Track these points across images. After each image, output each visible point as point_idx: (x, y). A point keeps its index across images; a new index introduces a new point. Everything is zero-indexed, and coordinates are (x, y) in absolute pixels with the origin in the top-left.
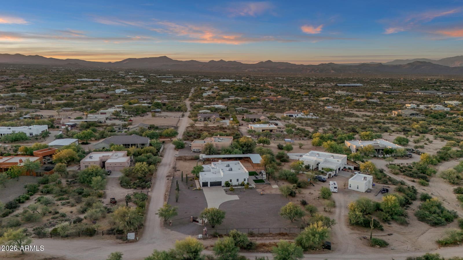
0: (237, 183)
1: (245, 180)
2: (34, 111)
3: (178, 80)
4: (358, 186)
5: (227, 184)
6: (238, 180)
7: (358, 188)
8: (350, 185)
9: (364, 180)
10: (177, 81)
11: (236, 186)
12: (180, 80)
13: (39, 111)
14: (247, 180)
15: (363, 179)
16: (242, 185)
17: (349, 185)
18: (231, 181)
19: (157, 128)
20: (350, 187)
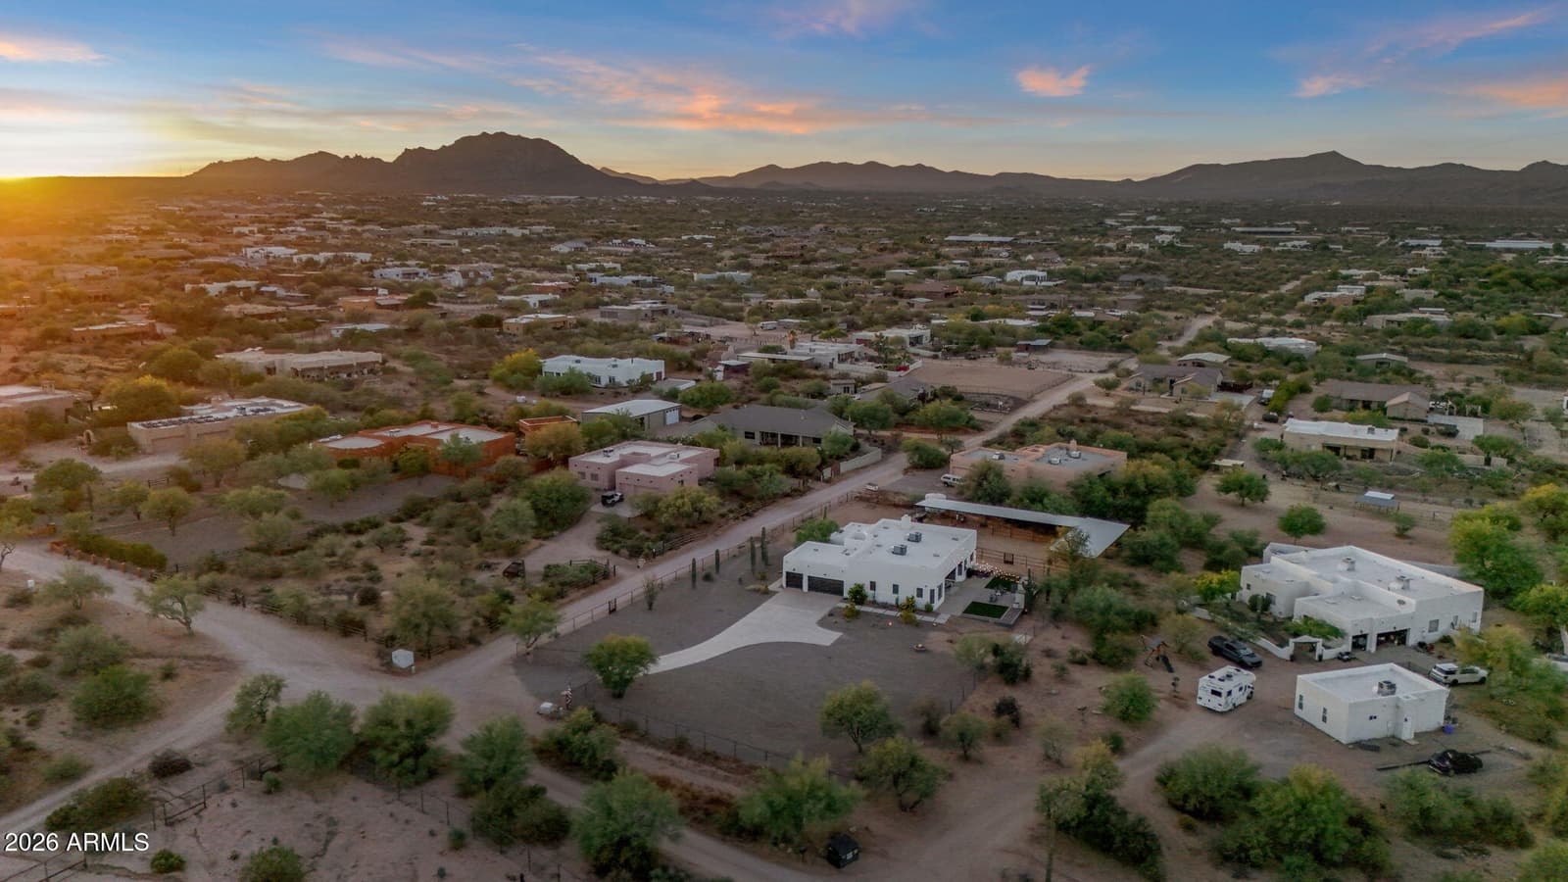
0: (891, 599)
1: (920, 592)
2: (706, 322)
3: (1296, 243)
4: (1325, 710)
5: (858, 595)
6: (896, 589)
7: (1324, 719)
8: (1301, 697)
9: (1379, 692)
10: (1289, 244)
11: (885, 606)
12: (1304, 243)
13: (724, 324)
14: (926, 598)
15: (1376, 688)
16: (910, 606)
17: (1297, 700)
18: (873, 586)
19: (959, 398)
20: (1301, 706)
